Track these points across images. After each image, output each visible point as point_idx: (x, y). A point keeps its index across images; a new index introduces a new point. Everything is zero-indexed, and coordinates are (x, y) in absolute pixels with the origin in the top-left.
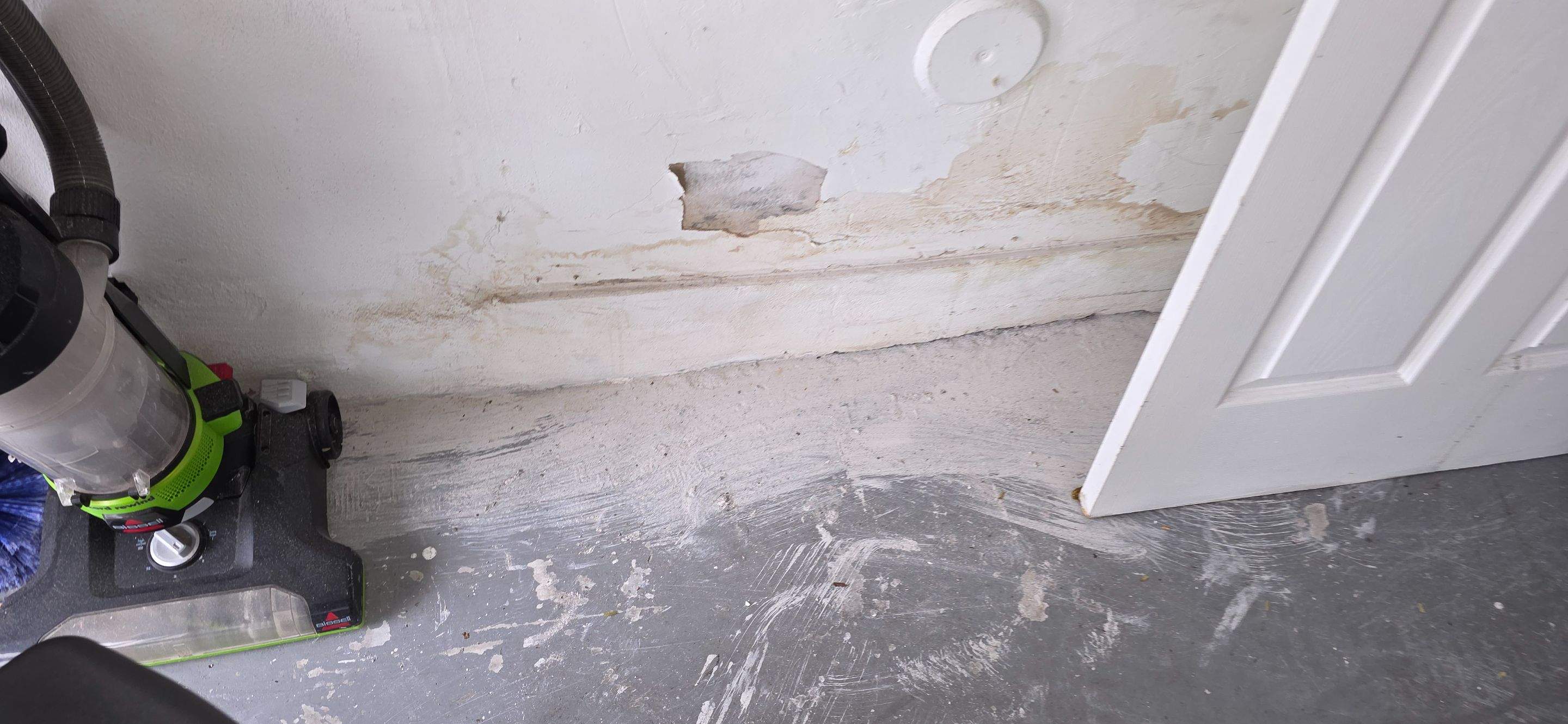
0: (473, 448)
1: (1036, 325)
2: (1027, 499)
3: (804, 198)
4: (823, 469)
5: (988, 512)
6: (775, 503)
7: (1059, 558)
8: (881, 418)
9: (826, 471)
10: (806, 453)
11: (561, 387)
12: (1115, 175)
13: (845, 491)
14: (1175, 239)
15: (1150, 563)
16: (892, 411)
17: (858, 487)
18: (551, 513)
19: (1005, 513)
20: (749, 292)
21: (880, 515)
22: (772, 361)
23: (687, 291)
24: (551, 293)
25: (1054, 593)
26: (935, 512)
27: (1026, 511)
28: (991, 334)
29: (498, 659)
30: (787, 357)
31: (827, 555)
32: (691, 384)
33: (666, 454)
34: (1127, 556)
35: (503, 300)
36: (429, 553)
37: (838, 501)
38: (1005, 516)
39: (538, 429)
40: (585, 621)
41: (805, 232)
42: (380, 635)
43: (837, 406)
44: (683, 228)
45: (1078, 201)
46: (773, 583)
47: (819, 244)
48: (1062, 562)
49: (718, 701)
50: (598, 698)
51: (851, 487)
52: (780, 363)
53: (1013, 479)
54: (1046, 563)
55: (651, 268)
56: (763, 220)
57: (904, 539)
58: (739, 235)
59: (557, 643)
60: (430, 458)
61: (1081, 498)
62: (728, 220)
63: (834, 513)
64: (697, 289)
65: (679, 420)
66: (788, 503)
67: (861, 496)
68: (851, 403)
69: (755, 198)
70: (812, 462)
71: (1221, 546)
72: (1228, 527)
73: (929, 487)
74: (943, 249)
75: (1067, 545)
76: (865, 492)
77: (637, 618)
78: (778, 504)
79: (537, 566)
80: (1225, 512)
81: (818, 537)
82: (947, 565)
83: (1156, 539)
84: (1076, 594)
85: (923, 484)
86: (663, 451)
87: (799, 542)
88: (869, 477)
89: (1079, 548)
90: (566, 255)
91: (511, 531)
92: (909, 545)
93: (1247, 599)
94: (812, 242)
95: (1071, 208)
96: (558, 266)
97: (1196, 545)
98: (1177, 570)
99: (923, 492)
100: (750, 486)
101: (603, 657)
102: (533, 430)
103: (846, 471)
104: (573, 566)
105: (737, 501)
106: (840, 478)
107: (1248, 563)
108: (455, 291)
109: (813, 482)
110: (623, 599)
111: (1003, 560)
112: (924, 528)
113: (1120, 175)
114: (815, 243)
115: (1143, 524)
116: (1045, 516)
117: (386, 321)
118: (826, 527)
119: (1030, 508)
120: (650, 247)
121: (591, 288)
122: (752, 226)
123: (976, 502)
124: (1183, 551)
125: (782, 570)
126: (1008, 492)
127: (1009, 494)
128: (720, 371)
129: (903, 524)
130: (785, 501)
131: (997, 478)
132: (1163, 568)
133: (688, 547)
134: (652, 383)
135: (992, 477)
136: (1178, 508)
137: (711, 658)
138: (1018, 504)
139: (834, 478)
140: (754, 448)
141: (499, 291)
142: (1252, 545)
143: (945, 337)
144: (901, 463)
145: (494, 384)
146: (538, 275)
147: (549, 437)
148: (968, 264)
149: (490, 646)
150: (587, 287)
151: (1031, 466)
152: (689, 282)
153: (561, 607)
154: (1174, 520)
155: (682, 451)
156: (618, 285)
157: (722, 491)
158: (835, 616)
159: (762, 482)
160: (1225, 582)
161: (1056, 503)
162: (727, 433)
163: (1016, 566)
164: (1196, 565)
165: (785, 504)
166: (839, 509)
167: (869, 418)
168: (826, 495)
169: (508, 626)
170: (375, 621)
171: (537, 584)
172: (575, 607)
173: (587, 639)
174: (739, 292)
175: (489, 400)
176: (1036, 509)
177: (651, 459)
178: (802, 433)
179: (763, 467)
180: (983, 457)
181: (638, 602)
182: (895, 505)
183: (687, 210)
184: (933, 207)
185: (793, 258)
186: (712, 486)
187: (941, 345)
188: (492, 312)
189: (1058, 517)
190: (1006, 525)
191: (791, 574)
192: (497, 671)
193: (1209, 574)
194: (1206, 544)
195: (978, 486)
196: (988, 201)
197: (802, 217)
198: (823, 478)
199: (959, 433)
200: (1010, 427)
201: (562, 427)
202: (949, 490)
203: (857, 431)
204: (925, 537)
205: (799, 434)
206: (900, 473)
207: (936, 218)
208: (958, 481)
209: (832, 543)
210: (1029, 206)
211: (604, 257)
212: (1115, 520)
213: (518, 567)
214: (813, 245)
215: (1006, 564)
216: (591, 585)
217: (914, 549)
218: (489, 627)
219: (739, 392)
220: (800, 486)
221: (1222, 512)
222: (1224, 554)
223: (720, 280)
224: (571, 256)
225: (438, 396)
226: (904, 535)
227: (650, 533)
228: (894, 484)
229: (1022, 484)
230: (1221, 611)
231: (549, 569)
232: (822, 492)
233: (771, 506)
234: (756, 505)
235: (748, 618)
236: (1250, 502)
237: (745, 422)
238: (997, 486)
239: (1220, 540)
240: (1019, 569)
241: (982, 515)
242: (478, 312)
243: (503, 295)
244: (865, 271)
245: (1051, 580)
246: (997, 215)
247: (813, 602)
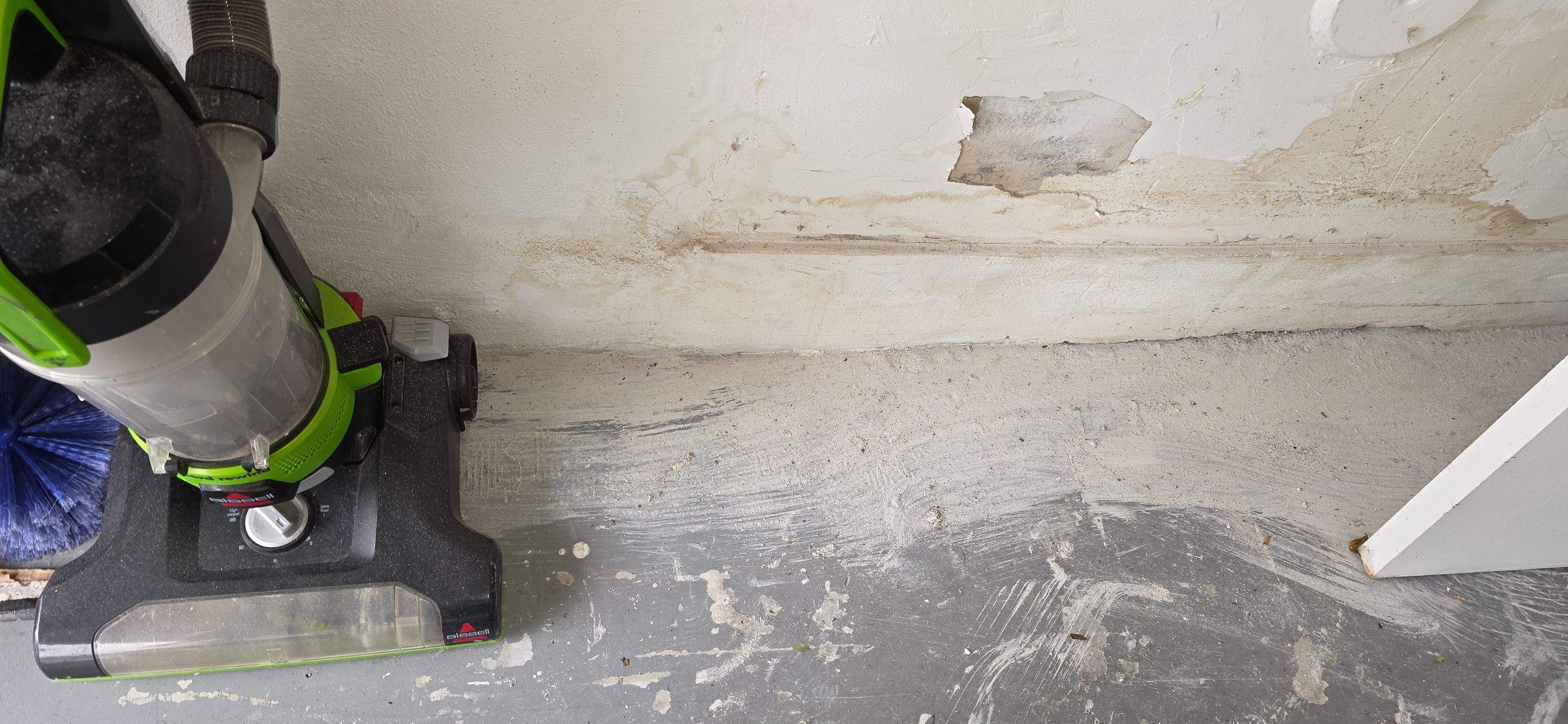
0: (635, 420)
1: (1298, 331)
2: (1297, 548)
3: (1110, 155)
4: (1053, 488)
5: (1252, 560)
6: (996, 525)
7: (1338, 625)
8: (1121, 429)
9: (1058, 489)
10: (1032, 465)
11: (739, 354)
12: (1480, 166)
13: (1080, 518)
14: (1510, 250)
15: (1446, 641)
16: (1133, 422)
17: (1096, 515)
18: (727, 512)
19: (1271, 562)
20: (999, 264)
21: (1124, 552)
22: (989, 346)
23: (928, 257)
24: (766, 244)
25: (1334, 670)
26: (1189, 555)
27: (1296, 562)
28: (1246, 337)
29: (664, 698)
30: (1007, 342)
31: (1061, 598)
32: (892, 366)
33: (863, 450)
34: (1417, 630)
35: (707, 248)
36: (581, 551)
37: (1071, 530)
38: (1272, 566)
39: (711, 403)
40: (770, 656)
41: (1093, 197)
42: (522, 651)
43: (1066, 409)
44: (949, 180)
45: (1423, 194)
46: (997, 629)
47: (1104, 214)
48: (1341, 631)
51: (1087, 513)
52: (998, 350)
53: (1280, 521)
54: (1323, 630)
55: (893, 225)
56: (1049, 178)
57: (1154, 585)
58: (1015, 195)
59: (736, 681)
60: (583, 430)
61: (1363, 553)
62: (1008, 174)
63: (1068, 544)
64: (941, 256)
65: (877, 409)
66: (1013, 526)
67: (1100, 526)
68: (1084, 407)
69: (1048, 149)
70: (1039, 477)
71: (1525, 626)
72: (1531, 602)
73: (1180, 522)
74: (1244, 236)
75: (1347, 609)
76: (1104, 521)
77: (833, 657)
78: (1000, 527)
79: (712, 578)
80: (1529, 584)
81: (1049, 575)
82: (1206, 623)
83: (1449, 611)
84: (1360, 673)
85: (1174, 518)
86: (860, 446)
87: (1026, 578)
88: (1109, 503)
89: (1360, 614)
90: (798, 200)
91: (679, 530)
92: (1159, 593)
93: (1558, 695)
94: (1097, 210)
95: (1412, 201)
96: (783, 212)
97: (1496, 622)
98: (1476, 652)
99: (1174, 527)
100: (965, 500)
101: (794, 705)
102: (706, 404)
103: (1080, 492)
104: (755, 583)
105: (949, 518)
106: (1073, 501)
107: (1557, 649)
108: (652, 231)
109: (1042, 503)
110: (816, 631)
111: (1272, 622)
112: (1176, 572)
113: (1484, 167)
114: (1099, 212)
115: (1435, 592)
116: (1320, 572)
117: (559, 259)
118: (1057, 561)
119: (1301, 559)
120: (901, 199)
121: (815, 242)
122: (1033, 184)
123: (1236, 545)
124: (1482, 629)
125: (1007, 612)
126: (1275, 536)
127: (1276, 539)
128: (927, 352)
129: (1151, 566)
130: (1008, 524)
131: (1260, 517)
132: (1461, 648)
133: (893, 571)
134: (846, 360)
135: (1254, 516)
136: (1474, 574)
137: (924, 718)
138: (1286, 553)
139: (1067, 500)
140: (969, 453)
141: (704, 236)
142: (1560, 627)
143: (1194, 335)
144: (1147, 489)
145: (663, 344)
146: (757, 222)
147: (724, 415)
148: (1269, 256)
149: (654, 678)
150: (810, 242)
151: (1298, 505)
152: (932, 246)
153: (741, 634)
154: (1470, 589)
155: (882, 448)
156: (846, 242)
157: (932, 504)
158: (1074, 678)
159: (980, 497)
160: (1532, 672)
161: (1331, 555)
162: (936, 431)
163: (1288, 630)
164: (1498, 648)
165: (1007, 528)
166: (1074, 541)
167: (1106, 428)
168: (1057, 520)
169: (677, 654)
170: (515, 635)
171: (711, 602)
172: (757, 636)
173: (773, 680)
174: (988, 262)
175: (655, 362)
176: (1308, 561)
177: (846, 454)
178: (1026, 440)
179: (980, 478)
180: (1242, 490)
181: (834, 638)
182: (1141, 541)
183: (964, 155)
184: (1255, 183)
185: (1068, 227)
186: (919, 495)
187: (1188, 344)
188: (688, 261)
189: (1335, 573)
190: (1274, 578)
191: (1017, 619)
192: (663, 712)
193: (1512, 660)
194: (1508, 621)
195: (1238, 526)
196: (1322, 182)
197: (1096, 179)
198: (1052, 499)
199: (1213, 457)
200: (1273, 455)
201: (740, 404)
202: (1204, 527)
203: (1093, 444)
204: (1178, 585)
205: (1023, 440)
206: (1146, 502)
207: (1254, 196)
208: (1214, 517)
209: (1067, 583)
210: (1365, 194)
211: (842, 206)
212: (1401, 583)
213: (689, 578)
214: (1097, 213)
215: (1276, 627)
216: (777, 609)
217: (1166, 599)
218: (653, 653)
219: (950, 380)
220: (1025, 506)
221: (1524, 583)
222: (1528, 636)
223: (970, 247)
224: (804, 201)
225: (595, 352)
226: (1152, 580)
227: (847, 549)
228: (1138, 513)
229: (1289, 528)
230: (1530, 709)
231: (726, 584)
232: (1053, 516)
233: (991, 529)
234: (976, 525)
235: (968, 670)
236: (1554, 573)
237: (957, 419)
238: (1261, 527)
239: (1523, 619)
240: (1291, 635)
241: (1245, 563)
242: (672, 259)
243: (708, 242)
244: (1144, 252)
245: (1330, 652)
246: (1325, 200)
247: (1043, 658)
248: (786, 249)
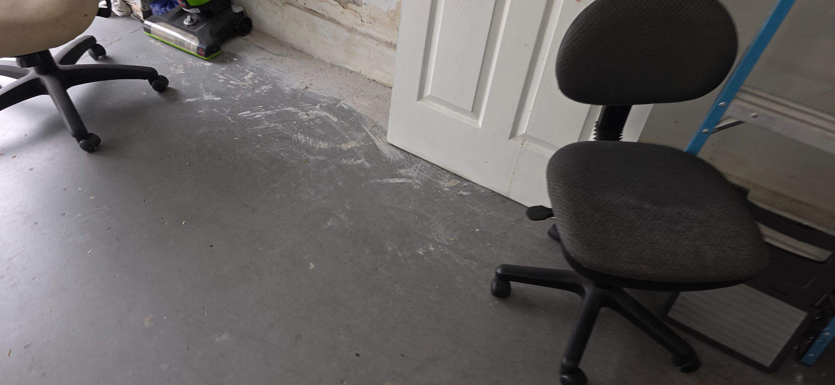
0: (269, 50)
2: (378, 131)
4: (337, 97)
5: (364, 127)
6: (316, 95)
8: (366, 98)
10: (338, 93)
11: (302, 51)
13: (335, 103)
15: (390, 160)
16: (371, 98)
18: (267, 68)
20: (346, 33)
21: (337, 111)
24: (298, 7)
25: (355, 148)
26: (351, 119)
27: (374, 133)
29: (222, 81)
31: (313, 109)
32: (331, 67)
34: (385, 154)
36: (235, 59)
37: (331, 103)
38: (367, 130)
39: (286, 55)
40: (247, 86)
41: (359, 14)
42: (208, 64)
43: (358, 89)
46: (293, 105)
48: (367, 145)
49: (251, 113)
50: (231, 97)
51: (338, 103)
52: (358, 74)
53: (381, 126)
54: (363, 143)
56: (349, 4)
58: (343, 7)
59: (235, 85)
60: (258, 47)
63: (326, 104)
65: (318, 71)
67: (338, 106)
68: (364, 91)
70: (336, 94)
71: (415, 169)
72: (424, 168)
73: (357, 115)
75: (374, 143)
76: (340, 106)
77: (257, 92)
79: (252, 73)
81: (316, 105)
82: (338, 127)
83: (399, 157)
84: (361, 151)
85: (357, 113)
86: (306, 73)
87: (310, 103)
88: (345, 104)
89: (376, 146)
91: (255, 66)
92: (335, 120)
93: (404, 181)
97: (408, 165)
98: (395, 165)
99: (354, 114)
100: (315, 89)
101: (241, 93)
103: (342, 100)
104: (258, 78)
105: (308, 89)
106: (338, 101)
107: (417, 176)
109: (331, 97)
110: (259, 88)
112: (343, 119)
115: (401, 153)
116: (377, 136)
118: (321, 105)
122: (346, 5)
123: (364, 124)
124: (403, 163)
125: (299, 105)
127: (375, 128)
128: (341, 68)
129: (340, 116)
130: (319, 96)
131: (377, 124)
132: (392, 162)
133: (286, 90)
134: (322, 62)
136: (416, 156)
137: (261, 106)
138: (374, 131)
139: (336, 99)
141: (289, 1)
142: (424, 175)
144: (358, 108)
147: (285, 57)
149: (224, 78)
150: (307, 9)
153: (246, 81)
154: (411, 157)
155: (310, 75)
156: (314, 13)
157: (307, 86)
158: (298, 118)
159: (320, 90)
160: (404, 175)
161: (384, 136)
162: (325, 79)
164: (401, 167)
166: (329, 105)
167: (363, 96)
168: (330, 101)
169: (232, 78)
170: (211, 62)
171: (247, 76)
172: (248, 83)
173: (243, 88)
175: (283, 44)
176: (377, 134)
177: (301, 73)
179: (324, 89)
180: (380, 118)
181: (261, 90)
182: (344, 112)
185: (356, 23)
186: (306, 84)
188: (286, 8)
189: (380, 138)
190: (365, 132)
191: (299, 107)
192: (219, 82)
193: (402, 171)
194: (411, 166)
195: (370, 122)
197: (358, 7)
199: (381, 111)
201: (292, 58)
202: (361, 118)
203: (356, 96)
204: (341, 121)
206: (355, 109)
208: (366, 118)
209: (317, 108)
213: (248, 71)
214: (362, 21)
215: (353, 137)
216: (257, 82)
218: (228, 75)
219: (340, 74)
220: (327, 96)
222: (413, 171)
223: (338, 23)
225: (274, 37)
226: (337, 117)
227: (281, 83)
228: (350, 109)
229: (381, 128)
230: (392, 178)
231: (253, 75)
233: (314, 95)
234: (310, 92)
235: (279, 106)
237: (332, 79)
238: (375, 125)
239: (417, 168)
240: (354, 139)
241: (362, 127)
243: (289, 3)
244: (375, 40)
245: (359, 146)
247: (297, 113)
248: (302, 9)
